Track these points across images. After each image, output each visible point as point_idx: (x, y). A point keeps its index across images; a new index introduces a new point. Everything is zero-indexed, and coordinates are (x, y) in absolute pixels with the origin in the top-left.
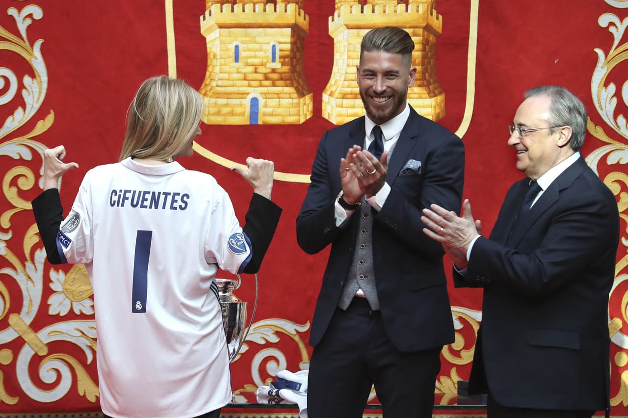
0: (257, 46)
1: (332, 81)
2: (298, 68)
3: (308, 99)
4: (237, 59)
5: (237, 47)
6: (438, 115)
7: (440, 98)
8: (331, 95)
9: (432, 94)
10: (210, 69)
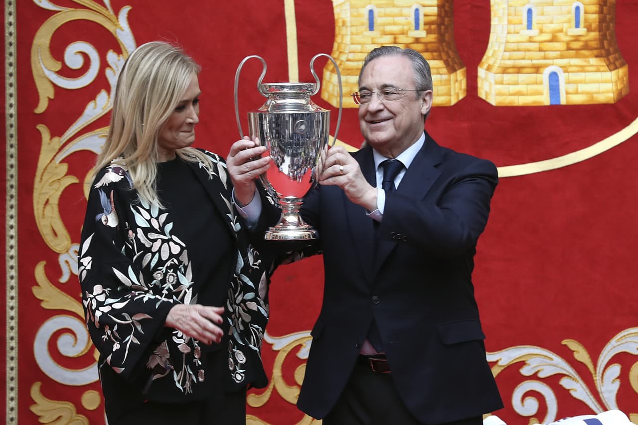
0: (396, 10)
1: (489, 52)
2: (447, 37)
3: (460, 75)
4: (371, 27)
5: (371, 12)
6: (620, 93)
7: (622, 71)
8: (489, 69)
9: (612, 66)
10: (338, 39)
